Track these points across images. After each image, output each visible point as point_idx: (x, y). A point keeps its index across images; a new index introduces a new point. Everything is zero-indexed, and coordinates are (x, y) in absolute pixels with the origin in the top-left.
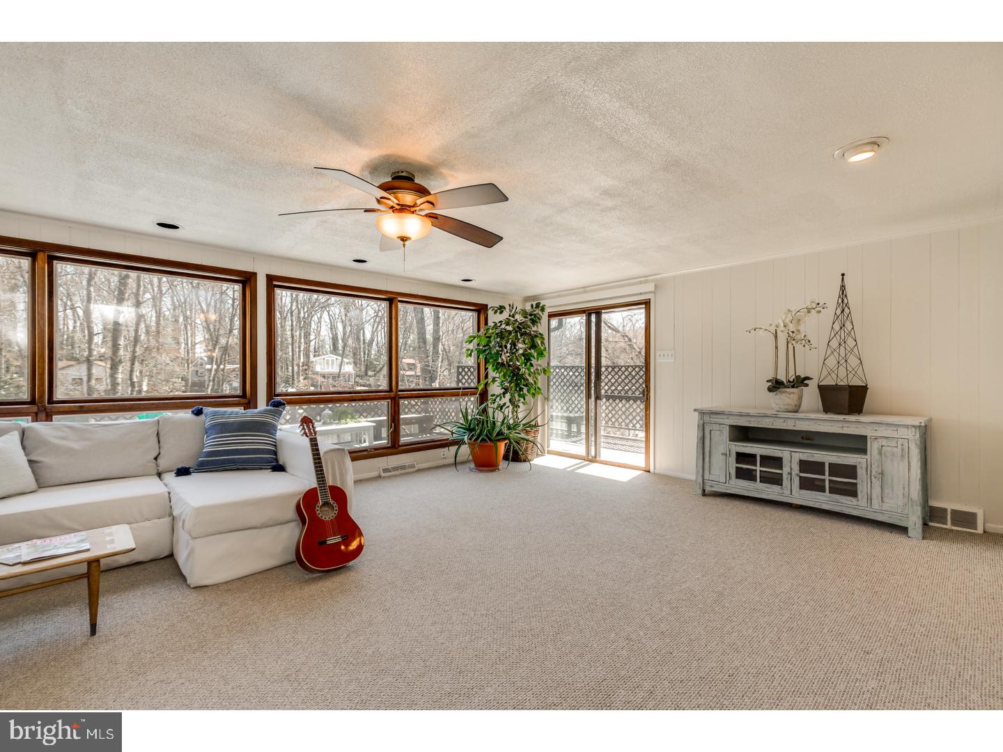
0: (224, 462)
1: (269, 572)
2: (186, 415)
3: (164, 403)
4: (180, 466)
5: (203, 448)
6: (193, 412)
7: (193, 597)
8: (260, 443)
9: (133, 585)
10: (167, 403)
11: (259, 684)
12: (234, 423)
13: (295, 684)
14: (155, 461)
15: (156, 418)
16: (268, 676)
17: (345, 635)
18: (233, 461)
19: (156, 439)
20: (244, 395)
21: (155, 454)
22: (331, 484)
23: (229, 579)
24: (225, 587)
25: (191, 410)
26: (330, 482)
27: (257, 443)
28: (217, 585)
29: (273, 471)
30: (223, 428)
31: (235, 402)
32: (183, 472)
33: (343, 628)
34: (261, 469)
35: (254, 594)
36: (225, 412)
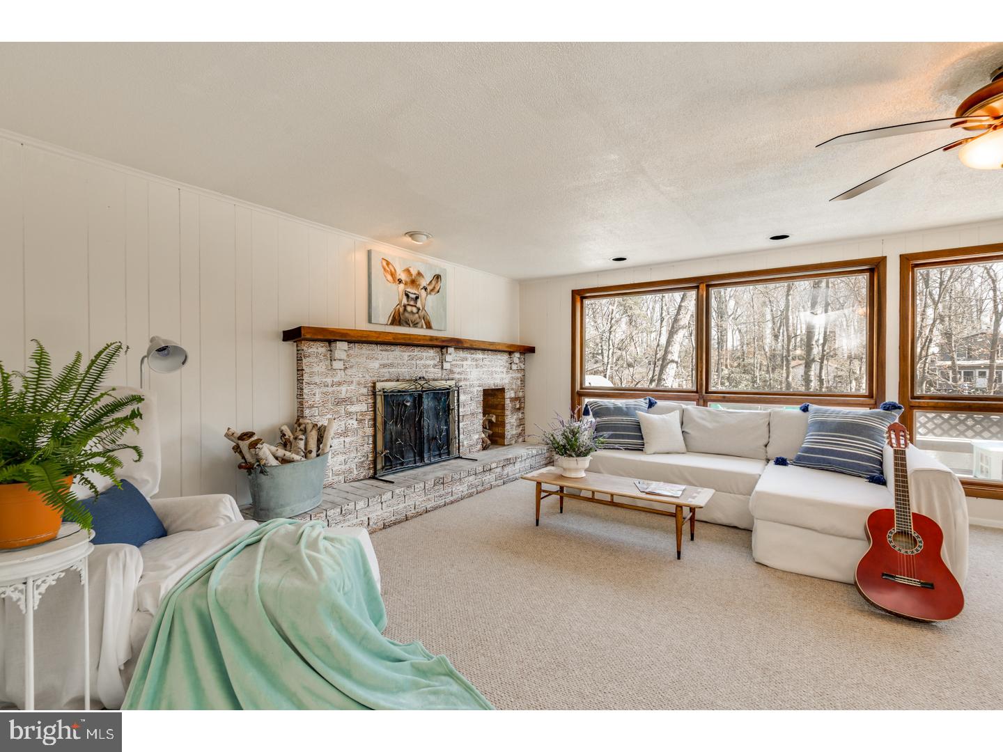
0: (819, 460)
1: (831, 583)
2: (795, 410)
3: (784, 398)
4: (778, 456)
5: (803, 444)
6: (801, 408)
7: (752, 568)
8: (858, 448)
9: (722, 540)
10: (788, 399)
11: (741, 657)
12: (833, 422)
13: (766, 679)
14: (764, 447)
15: (769, 411)
16: (752, 657)
17: (855, 681)
18: (829, 462)
19: (767, 429)
20: (871, 396)
21: (765, 442)
22: (916, 512)
23: (787, 570)
24: (780, 574)
25: (800, 406)
26: (914, 509)
27: (855, 447)
28: (776, 570)
29: (869, 482)
30: (822, 426)
31: (858, 402)
32: (781, 462)
33: (860, 674)
34: (860, 477)
35: (799, 592)
36: (827, 411)
